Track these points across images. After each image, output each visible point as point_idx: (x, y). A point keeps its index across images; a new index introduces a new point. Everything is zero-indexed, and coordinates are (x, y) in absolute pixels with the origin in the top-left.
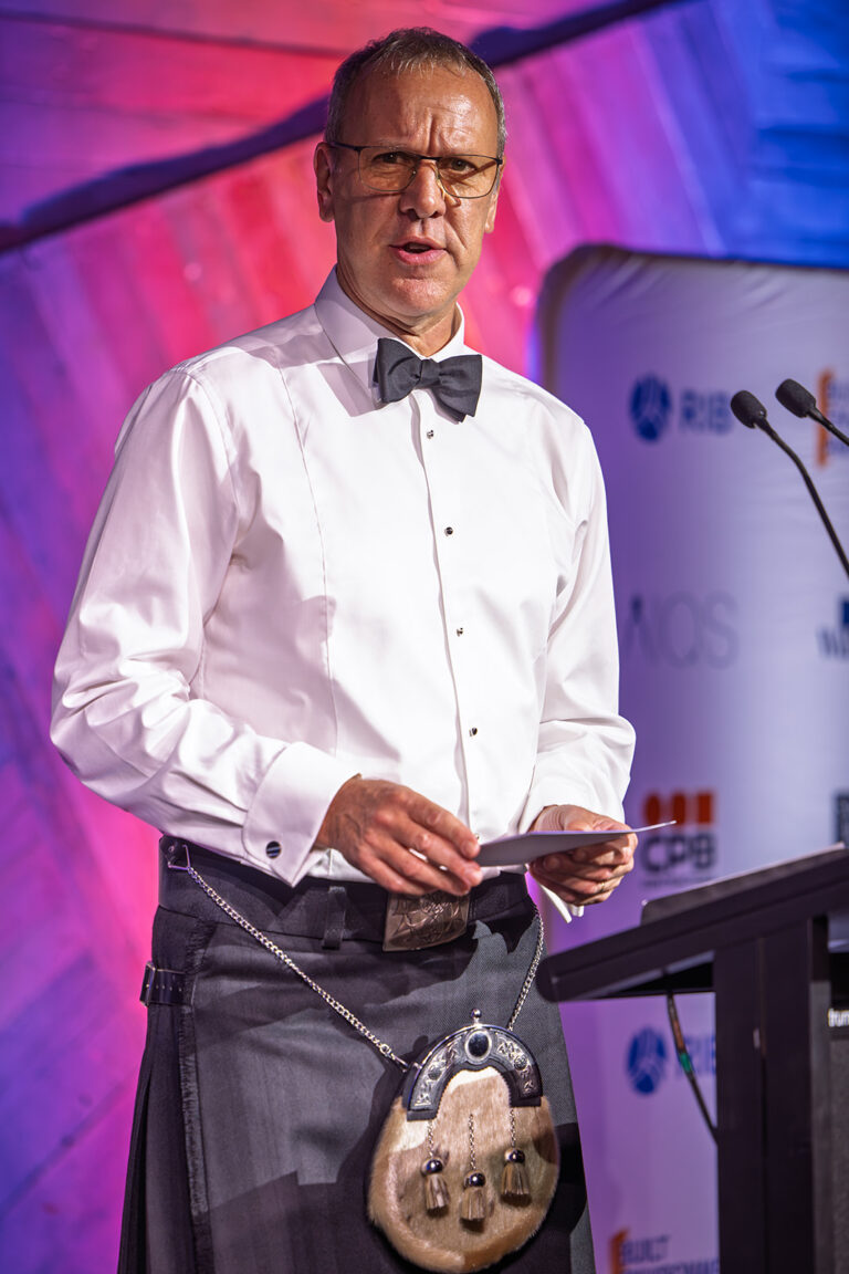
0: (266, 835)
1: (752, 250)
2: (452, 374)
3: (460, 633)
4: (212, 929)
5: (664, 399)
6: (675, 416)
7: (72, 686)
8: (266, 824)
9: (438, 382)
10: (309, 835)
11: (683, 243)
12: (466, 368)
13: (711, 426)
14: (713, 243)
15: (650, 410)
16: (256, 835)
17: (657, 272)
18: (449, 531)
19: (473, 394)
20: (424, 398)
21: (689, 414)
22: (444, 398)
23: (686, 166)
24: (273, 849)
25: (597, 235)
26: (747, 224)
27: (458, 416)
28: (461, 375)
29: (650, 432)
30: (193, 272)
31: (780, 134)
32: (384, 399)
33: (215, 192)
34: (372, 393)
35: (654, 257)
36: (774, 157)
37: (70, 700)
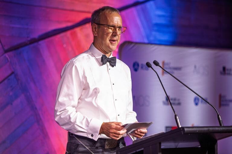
0: (91, 133)
1: (153, 42)
2: (112, 60)
3: (116, 100)
4: (78, 145)
5: (138, 65)
6: (140, 68)
7: (58, 111)
8: (91, 132)
9: (110, 61)
10: (98, 133)
11: (142, 41)
12: (114, 59)
13: (146, 69)
14: (146, 41)
15: (136, 67)
16: (89, 134)
17: (137, 45)
18: (113, 84)
19: (115, 63)
20: (108, 63)
21: (142, 67)
22: (111, 64)
23: (142, 30)
24: (92, 135)
25: (128, 39)
26: (152, 38)
27: (113, 66)
28: (113, 60)
29: (136, 70)
30: (65, 46)
31: (157, 25)
32: (103, 64)
33: (68, 33)
34: (101, 63)
35: (136, 43)
36: (156, 28)
37: (58, 113)
